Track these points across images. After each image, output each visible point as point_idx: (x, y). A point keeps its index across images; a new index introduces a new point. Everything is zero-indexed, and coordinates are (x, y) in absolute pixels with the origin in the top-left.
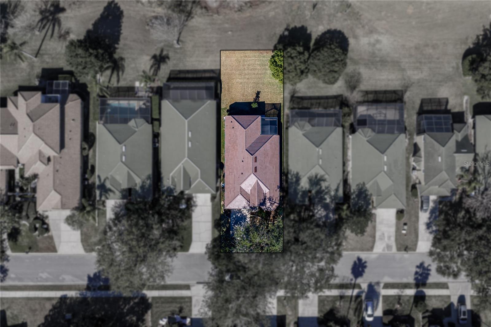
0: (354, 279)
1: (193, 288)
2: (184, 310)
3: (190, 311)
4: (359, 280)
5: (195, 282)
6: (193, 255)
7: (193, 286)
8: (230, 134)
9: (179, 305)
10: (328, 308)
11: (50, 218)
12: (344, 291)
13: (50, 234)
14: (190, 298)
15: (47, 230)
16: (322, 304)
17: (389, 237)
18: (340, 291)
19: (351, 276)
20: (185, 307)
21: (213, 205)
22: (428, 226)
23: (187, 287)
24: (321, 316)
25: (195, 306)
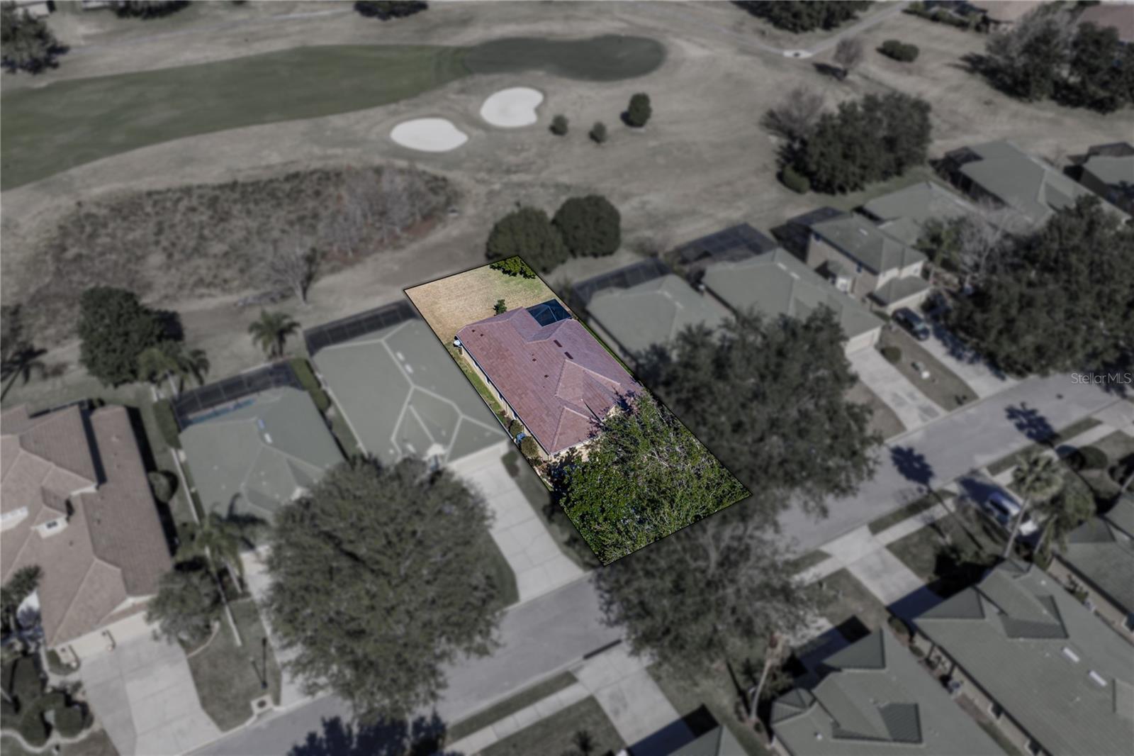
0: (924, 487)
1: (581, 675)
2: (594, 740)
3: (612, 731)
4: (935, 484)
5: (580, 658)
6: (534, 604)
7: (581, 668)
8: (481, 349)
9: (571, 734)
10: (928, 556)
11: (87, 686)
12: (926, 513)
13: (96, 727)
14: (591, 701)
15: (85, 716)
16: (909, 557)
17: (911, 396)
18: (919, 517)
19: (913, 485)
20: (590, 728)
21: (520, 484)
22: (955, 353)
23: (568, 679)
24: (930, 578)
25: (617, 713)
